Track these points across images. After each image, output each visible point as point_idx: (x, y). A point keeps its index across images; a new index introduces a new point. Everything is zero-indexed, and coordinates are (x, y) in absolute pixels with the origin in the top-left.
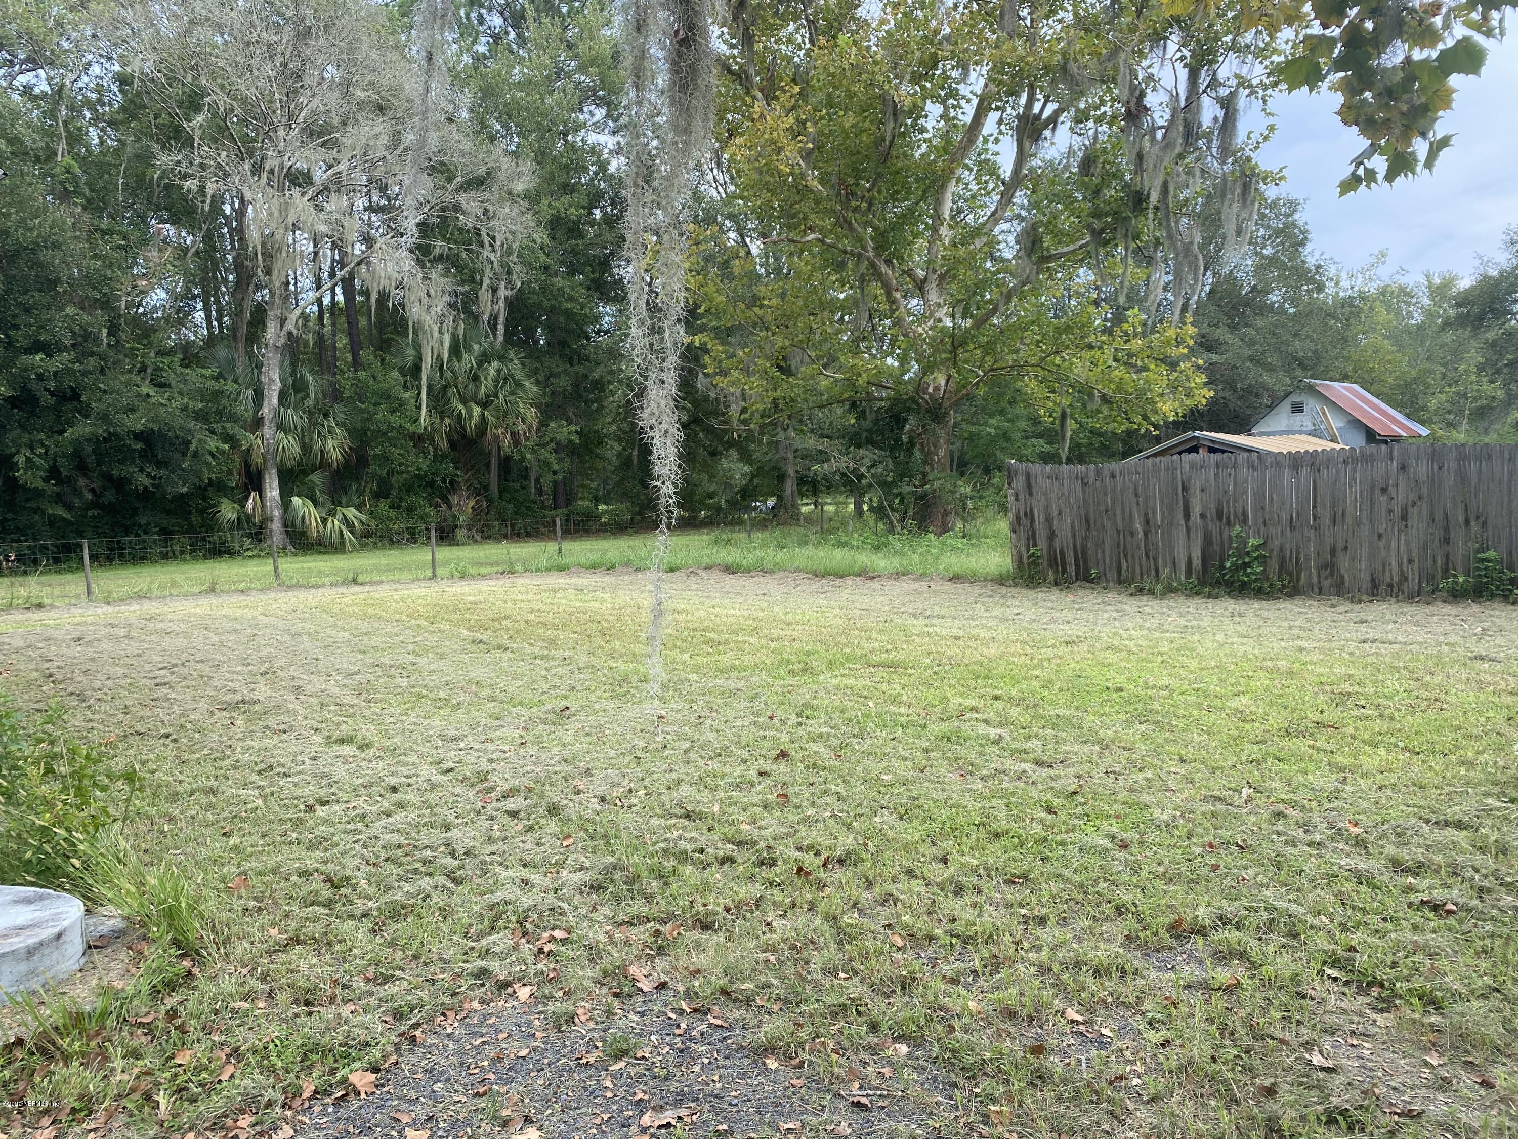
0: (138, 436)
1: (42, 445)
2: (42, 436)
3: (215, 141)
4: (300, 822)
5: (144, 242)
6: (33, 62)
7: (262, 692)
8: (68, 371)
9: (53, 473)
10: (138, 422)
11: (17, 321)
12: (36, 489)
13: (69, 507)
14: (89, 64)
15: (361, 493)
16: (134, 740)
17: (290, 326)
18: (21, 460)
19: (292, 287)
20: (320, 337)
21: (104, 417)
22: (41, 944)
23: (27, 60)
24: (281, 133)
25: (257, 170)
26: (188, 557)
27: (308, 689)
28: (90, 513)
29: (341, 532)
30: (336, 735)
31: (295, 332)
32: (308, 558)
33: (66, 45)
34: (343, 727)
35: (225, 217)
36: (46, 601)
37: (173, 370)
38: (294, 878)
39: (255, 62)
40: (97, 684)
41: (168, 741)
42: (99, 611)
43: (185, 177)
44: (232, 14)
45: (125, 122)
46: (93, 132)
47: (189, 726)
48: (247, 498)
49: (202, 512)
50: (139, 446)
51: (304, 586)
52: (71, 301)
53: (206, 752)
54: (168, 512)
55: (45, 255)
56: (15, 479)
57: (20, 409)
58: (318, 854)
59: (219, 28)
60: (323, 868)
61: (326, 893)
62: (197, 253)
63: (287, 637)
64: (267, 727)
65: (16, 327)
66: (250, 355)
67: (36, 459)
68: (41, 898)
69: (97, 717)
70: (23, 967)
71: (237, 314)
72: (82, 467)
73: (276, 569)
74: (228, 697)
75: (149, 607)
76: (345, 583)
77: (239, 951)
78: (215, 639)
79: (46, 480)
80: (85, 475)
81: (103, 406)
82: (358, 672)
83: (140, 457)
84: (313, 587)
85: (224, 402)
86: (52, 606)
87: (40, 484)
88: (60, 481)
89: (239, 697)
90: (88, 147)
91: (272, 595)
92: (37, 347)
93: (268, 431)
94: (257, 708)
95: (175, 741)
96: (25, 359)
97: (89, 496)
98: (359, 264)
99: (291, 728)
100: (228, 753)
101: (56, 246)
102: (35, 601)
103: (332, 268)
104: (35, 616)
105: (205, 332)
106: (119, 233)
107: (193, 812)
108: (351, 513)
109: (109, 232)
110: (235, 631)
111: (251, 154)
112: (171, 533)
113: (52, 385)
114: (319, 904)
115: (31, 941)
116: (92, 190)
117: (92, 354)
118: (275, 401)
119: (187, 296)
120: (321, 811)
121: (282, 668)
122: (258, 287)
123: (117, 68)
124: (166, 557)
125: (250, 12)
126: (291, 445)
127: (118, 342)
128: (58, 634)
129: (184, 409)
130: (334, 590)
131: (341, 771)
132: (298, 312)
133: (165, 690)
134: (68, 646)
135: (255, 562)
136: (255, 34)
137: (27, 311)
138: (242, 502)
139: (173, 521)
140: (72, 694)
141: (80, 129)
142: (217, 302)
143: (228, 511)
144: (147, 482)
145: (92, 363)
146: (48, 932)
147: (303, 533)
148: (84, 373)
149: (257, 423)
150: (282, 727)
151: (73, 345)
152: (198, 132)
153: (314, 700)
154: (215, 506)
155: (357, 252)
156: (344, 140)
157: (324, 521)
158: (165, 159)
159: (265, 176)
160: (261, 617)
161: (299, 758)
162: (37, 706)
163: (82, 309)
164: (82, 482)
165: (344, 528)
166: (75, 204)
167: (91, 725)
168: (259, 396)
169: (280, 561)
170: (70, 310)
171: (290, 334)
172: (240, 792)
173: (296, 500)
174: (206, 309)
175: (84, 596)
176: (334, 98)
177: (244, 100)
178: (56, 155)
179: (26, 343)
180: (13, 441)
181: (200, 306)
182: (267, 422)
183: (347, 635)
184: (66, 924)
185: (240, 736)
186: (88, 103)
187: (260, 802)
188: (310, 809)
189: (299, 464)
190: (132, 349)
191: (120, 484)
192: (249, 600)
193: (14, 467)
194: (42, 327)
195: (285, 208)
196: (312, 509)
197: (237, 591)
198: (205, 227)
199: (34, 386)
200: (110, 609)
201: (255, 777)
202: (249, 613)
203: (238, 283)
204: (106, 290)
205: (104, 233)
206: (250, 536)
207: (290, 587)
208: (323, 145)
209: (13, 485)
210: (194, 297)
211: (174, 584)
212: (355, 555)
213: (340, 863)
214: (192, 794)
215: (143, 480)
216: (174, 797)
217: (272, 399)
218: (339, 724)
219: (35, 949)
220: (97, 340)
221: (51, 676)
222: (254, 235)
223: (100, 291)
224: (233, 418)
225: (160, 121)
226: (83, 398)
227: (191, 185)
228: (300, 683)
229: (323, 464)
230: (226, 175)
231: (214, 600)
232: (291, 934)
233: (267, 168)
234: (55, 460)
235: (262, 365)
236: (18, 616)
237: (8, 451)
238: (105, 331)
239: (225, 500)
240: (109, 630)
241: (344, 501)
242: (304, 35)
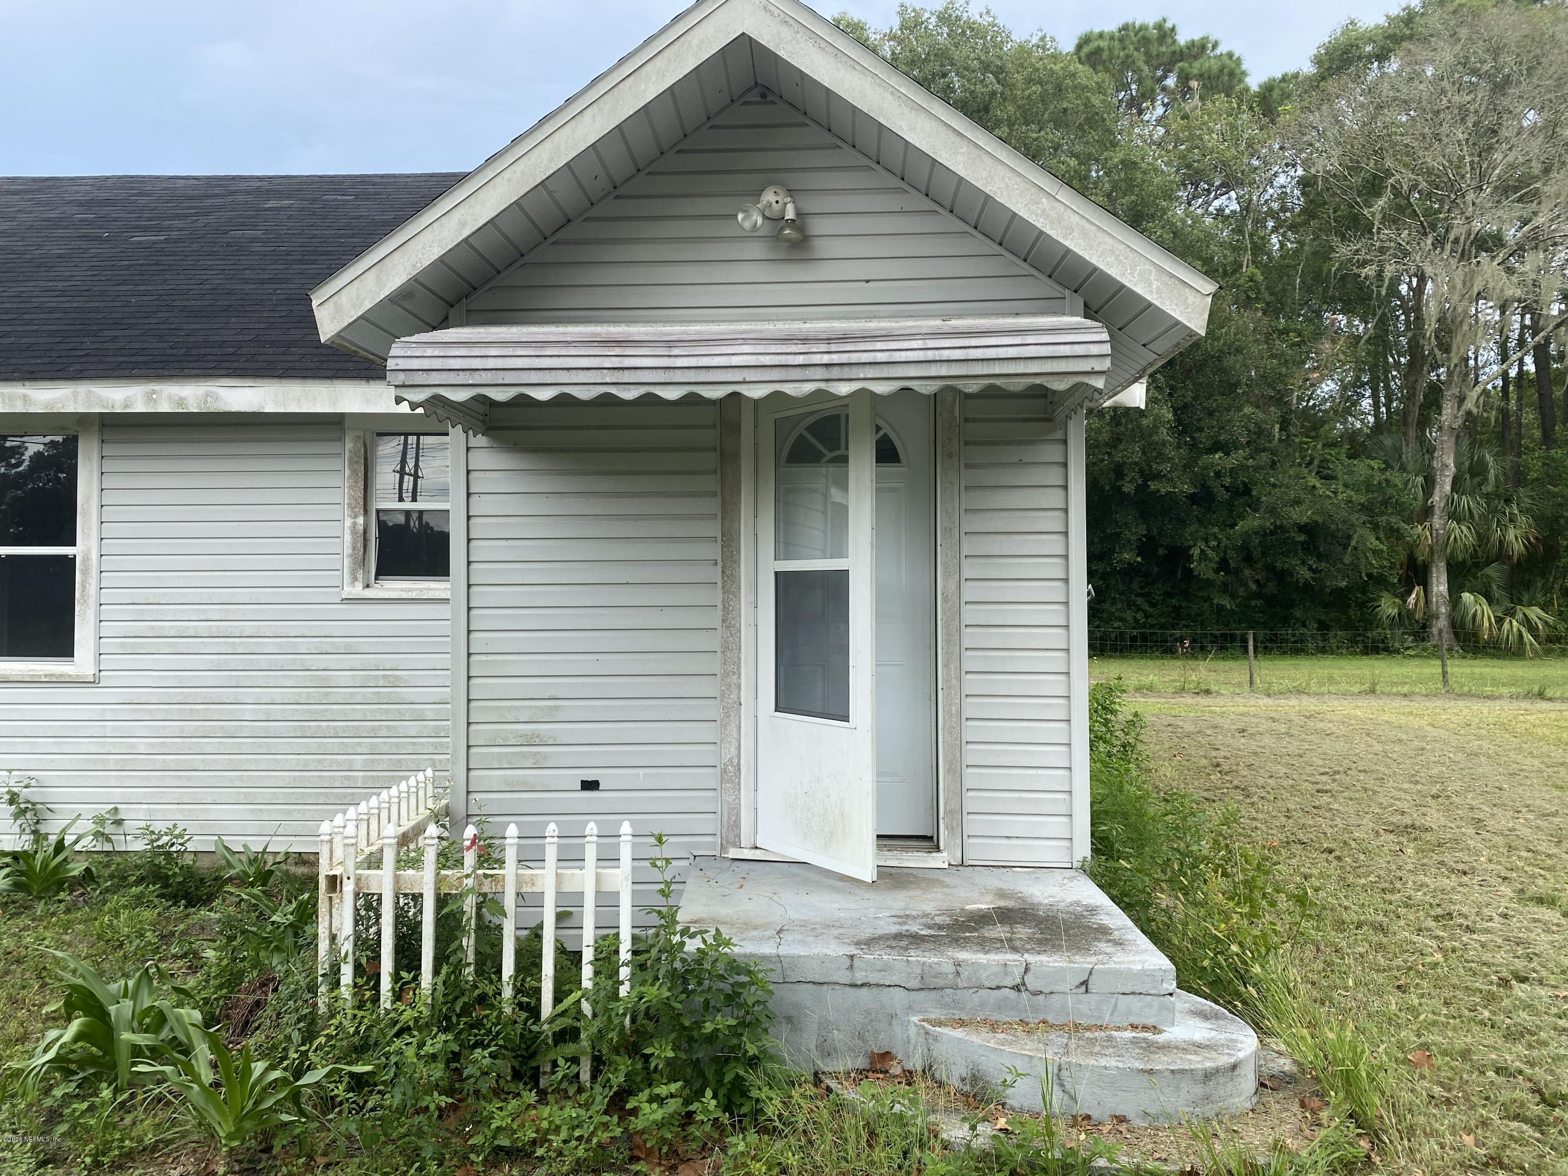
0: (1302, 528)
1: (1216, 538)
2: (1216, 530)
3: (1395, 221)
4: (1490, 999)
5: (1318, 335)
6: (1227, 186)
7: (1434, 818)
8: (1243, 467)
9: (1223, 565)
10: (1302, 515)
11: (1202, 424)
12: (1208, 580)
13: (1233, 596)
14: (1276, 175)
15: (1547, 590)
16: (1297, 849)
17: (1469, 405)
18: (1196, 552)
19: (1472, 362)
20: (1504, 413)
21: (1273, 511)
22: (1217, 1070)
23: (1222, 185)
24: (1471, 196)
25: (1439, 242)
26: (1344, 651)
27: (1491, 823)
28: (1253, 603)
29: (1521, 635)
30: (1532, 890)
31: (1475, 411)
32: (1477, 662)
33: (1256, 163)
34: (1540, 882)
35: (1401, 298)
36: (1214, 688)
37: (1340, 462)
38: (1491, 1074)
39: (1445, 128)
40: (1261, 781)
41: (1331, 857)
42: (1261, 702)
43: (1364, 264)
44: (1421, 87)
45: (1306, 223)
46: (1274, 239)
47: (1353, 844)
48: (1409, 593)
49: (1362, 605)
50: (1302, 538)
51: (1478, 697)
52: (1247, 401)
53: (1372, 878)
54: (1326, 605)
55: (1229, 361)
56: (1191, 570)
57: (1198, 504)
58: (1520, 1048)
59: (1406, 104)
60: (1528, 1071)
61: (1536, 1109)
62: (1368, 341)
63: (1460, 757)
64: (1442, 863)
65: (1200, 430)
66: (1421, 439)
67: (1209, 552)
68: (1217, 1016)
69: (1260, 816)
70: (1199, 1090)
71: (1409, 398)
72: (1248, 559)
73: (1444, 674)
74: (1395, 819)
75: (1309, 704)
76: (1528, 696)
77: (1426, 1151)
78: (1378, 748)
79: (1217, 571)
80: (1251, 567)
81: (1272, 500)
82: (1555, 814)
83: (1303, 549)
84: (1488, 697)
85: (1390, 491)
86: (1218, 693)
87: (1211, 575)
88: (1228, 572)
89: (1407, 820)
90: (1269, 254)
91: (1439, 703)
92: (1217, 446)
93: (1437, 521)
94: (1428, 836)
95: (1339, 858)
96: (1206, 459)
97: (1254, 587)
98: (1558, 326)
99: (1473, 871)
100: (1398, 885)
101: (1239, 351)
102: (1203, 687)
103: (1522, 335)
104: (1203, 701)
105: (1371, 419)
106: (1295, 330)
107: (1362, 950)
108: (1535, 613)
109: (1286, 331)
110: (1400, 741)
111: (1433, 227)
112: (1328, 628)
113: (1227, 481)
114: (1526, 1120)
115: (1208, 1064)
116: (1271, 294)
117: (1264, 450)
118: (1448, 488)
119: (1357, 384)
120: (1520, 990)
121: (1457, 793)
122: (1435, 366)
123: (1300, 172)
124: (1323, 651)
125: (1442, 79)
126: (1464, 534)
127: (1288, 436)
128: (1224, 723)
129: (1349, 501)
130: (1515, 704)
131: (1542, 941)
132: (1479, 389)
133: (1326, 798)
134: (1233, 736)
135: (1417, 662)
136: (1445, 101)
137: (1211, 414)
138: (1404, 597)
139: (1333, 615)
140: (1237, 787)
141: (1263, 238)
142: (1387, 387)
143: (1388, 607)
144: (1308, 575)
145: (1264, 458)
146: (1224, 1060)
147: (1475, 635)
148: (1257, 469)
149: (1427, 512)
150: (1461, 867)
151: (1248, 443)
152: (1379, 216)
153: (1499, 840)
154: (1374, 600)
155: (1555, 313)
156: (1546, 189)
157: (1500, 621)
158: (1343, 251)
159: (1448, 247)
160: (1430, 729)
161: (1486, 911)
162: (1206, 794)
163: (1257, 407)
164: (1247, 572)
165: (1523, 630)
166: (1257, 309)
167: (1255, 824)
168: (1429, 484)
169: (1449, 662)
170: (1248, 410)
171: (1469, 413)
172: (1415, 938)
173: (1467, 597)
174: (1375, 396)
175: (1247, 687)
176: (1535, 146)
177: (1430, 172)
178: (1241, 267)
179: (1208, 444)
180: (1191, 535)
181: (1368, 393)
182: (1437, 512)
183: (1536, 762)
184: (1241, 1055)
185: (1411, 867)
186: (1271, 213)
187: (1439, 957)
188: (1504, 983)
189: (1474, 555)
190: (1301, 443)
191: (1281, 576)
192: (1414, 706)
193: (1189, 558)
194: (1222, 428)
195: (1468, 280)
196: (1486, 607)
197: (1398, 694)
198: (1379, 313)
199: (1213, 484)
200: (1270, 701)
201: (1431, 923)
202: (1415, 722)
203: (1410, 364)
204: (1280, 387)
205: (1281, 332)
206: (1413, 634)
207: (1461, 696)
208: (1520, 200)
209: (1189, 575)
210: (1363, 385)
211: (1331, 680)
212: (1537, 662)
213: (1551, 1072)
214: (1359, 926)
215: (1304, 573)
216: (1340, 926)
217: (1445, 485)
218: (1533, 876)
219: (1212, 1074)
220: (1270, 435)
221: (1218, 765)
222: (1431, 310)
223: (1274, 389)
224: (1400, 508)
225: (1339, 213)
226: (1254, 493)
227: (1369, 271)
228: (1481, 816)
229: (1501, 554)
230: (1406, 254)
231: (1375, 703)
232: (1493, 1152)
233: (1452, 237)
234: (1225, 552)
235: (1435, 449)
236: (1189, 700)
237: (1186, 544)
238: (1277, 426)
239: (1385, 594)
240: (1270, 724)
241: (1526, 598)
242: (1500, 87)
